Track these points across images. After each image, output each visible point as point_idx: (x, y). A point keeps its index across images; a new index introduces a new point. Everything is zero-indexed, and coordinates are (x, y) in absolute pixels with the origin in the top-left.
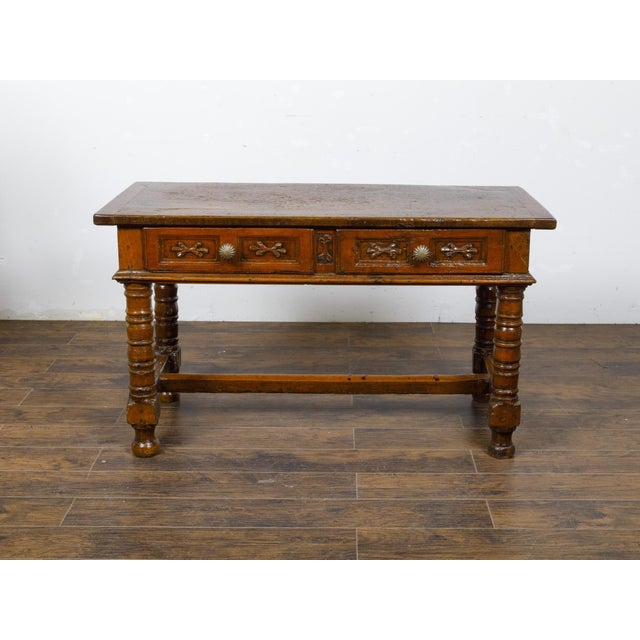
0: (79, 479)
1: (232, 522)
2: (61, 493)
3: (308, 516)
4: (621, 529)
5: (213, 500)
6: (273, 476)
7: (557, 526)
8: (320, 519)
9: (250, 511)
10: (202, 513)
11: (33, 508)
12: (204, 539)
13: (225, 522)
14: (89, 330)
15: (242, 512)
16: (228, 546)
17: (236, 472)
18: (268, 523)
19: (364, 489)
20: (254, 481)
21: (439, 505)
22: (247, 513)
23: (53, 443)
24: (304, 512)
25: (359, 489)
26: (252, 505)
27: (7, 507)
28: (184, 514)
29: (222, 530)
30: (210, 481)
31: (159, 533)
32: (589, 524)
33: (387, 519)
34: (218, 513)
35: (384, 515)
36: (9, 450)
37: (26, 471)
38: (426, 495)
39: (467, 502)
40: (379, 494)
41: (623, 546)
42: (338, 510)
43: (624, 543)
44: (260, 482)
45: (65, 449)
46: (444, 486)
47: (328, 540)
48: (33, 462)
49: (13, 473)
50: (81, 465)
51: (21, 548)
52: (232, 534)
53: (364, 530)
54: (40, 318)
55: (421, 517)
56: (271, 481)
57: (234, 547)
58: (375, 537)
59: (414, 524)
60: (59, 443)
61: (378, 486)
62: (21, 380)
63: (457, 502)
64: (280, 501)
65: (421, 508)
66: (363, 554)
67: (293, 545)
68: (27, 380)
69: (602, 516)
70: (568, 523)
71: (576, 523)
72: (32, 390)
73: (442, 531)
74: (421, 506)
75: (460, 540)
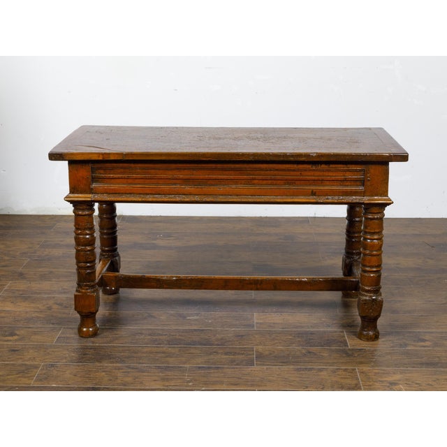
0: (64, 316)
1: (169, 343)
2: (53, 324)
3: (222, 339)
4: (436, 349)
5: (157, 329)
6: (197, 315)
7: (392, 347)
8: (229, 341)
9: (181, 336)
10: (149, 337)
11: (35, 333)
12: (151, 353)
13: (165, 342)
14: (65, 221)
15: (177, 337)
16: (167, 357)
17: (172, 312)
18: (194, 343)
19: (261, 323)
20: (184, 317)
21: (312, 333)
22: (180, 337)
23: (45, 293)
24: (219, 336)
25: (257, 323)
26: (183, 332)
27: (18, 332)
28: (137, 337)
29: (162, 347)
30: (154, 317)
31: (121, 349)
32: (415, 346)
33: (276, 342)
34: (161, 337)
35: (274, 339)
36: (15, 297)
37: (28, 310)
38: (302, 327)
39: (330, 332)
40: (271, 326)
41: (437, 359)
42: (242, 336)
43: (438, 357)
44: (188, 318)
45: (54, 297)
46: (315, 322)
47: (235, 354)
48: (33, 305)
49: (20, 312)
50: (66, 307)
51: (29, 357)
52: (170, 349)
53: (260, 348)
54: (31, 214)
55: (299, 341)
56: (195, 317)
57: (171, 357)
58: (267, 353)
59: (294, 345)
60: (49, 294)
61: (270, 322)
62: (21, 254)
63: (325, 332)
64: (203, 330)
65: (300, 334)
66: (259, 363)
67: (212, 357)
68: (25, 253)
69: (424, 341)
70: (401, 345)
71: (406, 345)
72: (29, 260)
73: (313, 349)
74: (299, 334)
75: (326, 355)
